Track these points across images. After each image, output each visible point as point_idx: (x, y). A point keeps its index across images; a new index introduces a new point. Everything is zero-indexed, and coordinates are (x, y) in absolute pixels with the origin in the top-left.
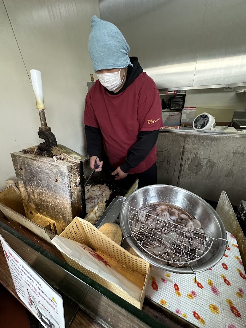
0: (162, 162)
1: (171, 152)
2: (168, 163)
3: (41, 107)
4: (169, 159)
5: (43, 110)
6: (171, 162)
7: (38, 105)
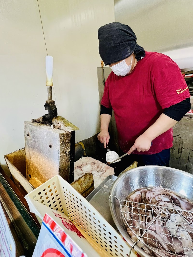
0: (172, 149)
1: (183, 138)
2: (180, 151)
3: (50, 84)
4: (181, 146)
5: (51, 87)
6: (183, 150)
7: (48, 83)
